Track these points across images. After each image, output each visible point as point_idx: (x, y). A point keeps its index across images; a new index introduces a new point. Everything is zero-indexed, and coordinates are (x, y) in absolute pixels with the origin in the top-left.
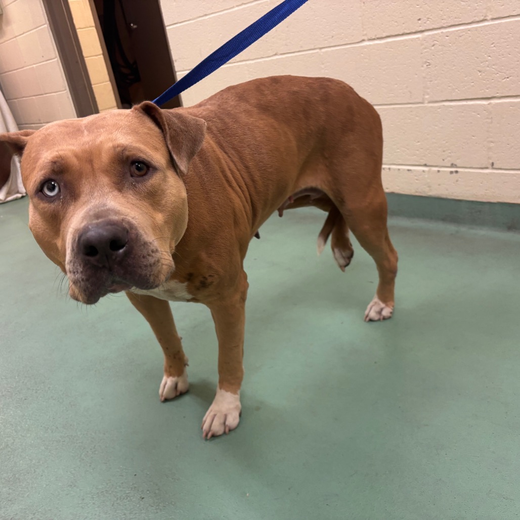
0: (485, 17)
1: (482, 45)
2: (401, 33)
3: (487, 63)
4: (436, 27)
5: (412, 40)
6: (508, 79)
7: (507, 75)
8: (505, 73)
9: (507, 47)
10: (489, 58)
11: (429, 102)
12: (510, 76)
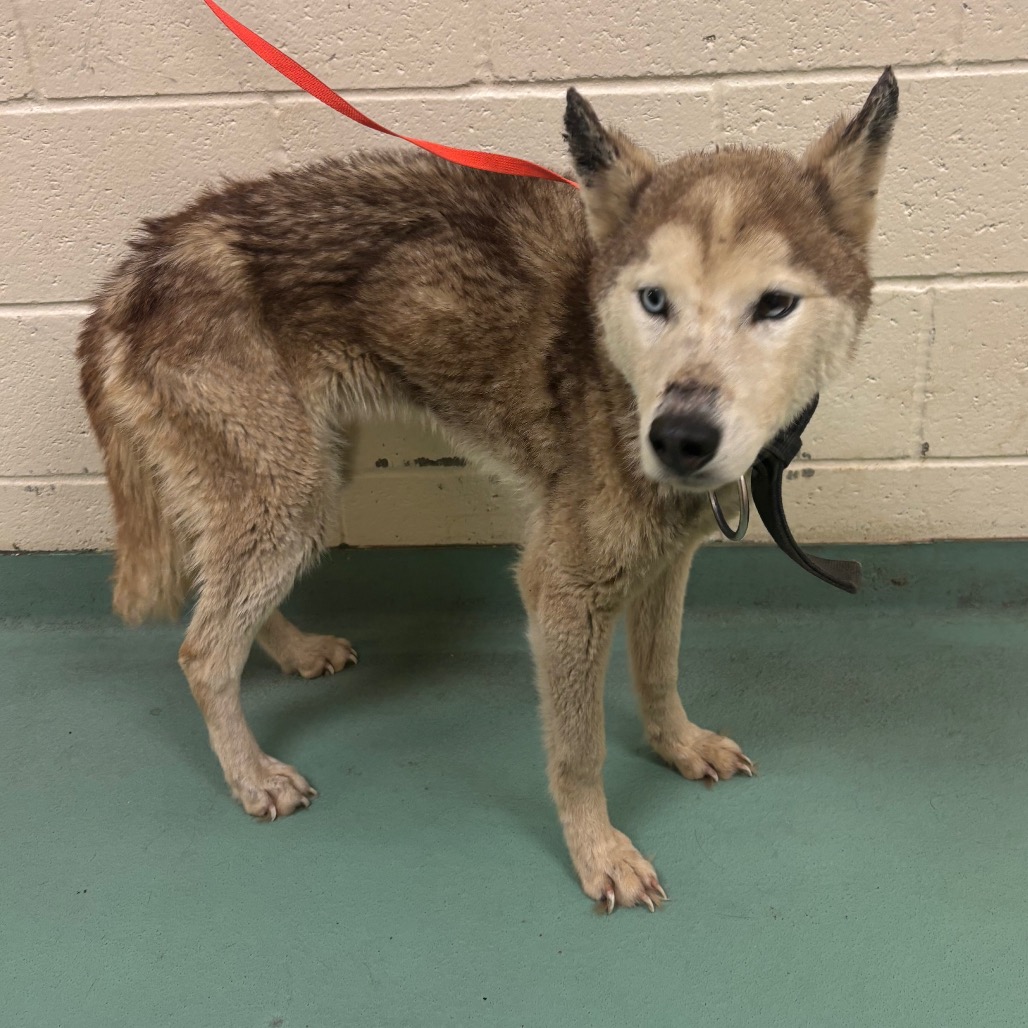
0: (940, 54)
1: (922, 132)
2: (636, 75)
3: (933, 182)
4: (770, 66)
5: (679, 99)
6: (992, 229)
7: (992, 219)
8: (986, 214)
9: (1001, 143)
10: (943, 170)
12: (1000, 223)
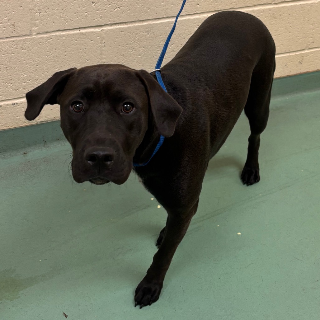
11: (38, 34)
